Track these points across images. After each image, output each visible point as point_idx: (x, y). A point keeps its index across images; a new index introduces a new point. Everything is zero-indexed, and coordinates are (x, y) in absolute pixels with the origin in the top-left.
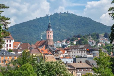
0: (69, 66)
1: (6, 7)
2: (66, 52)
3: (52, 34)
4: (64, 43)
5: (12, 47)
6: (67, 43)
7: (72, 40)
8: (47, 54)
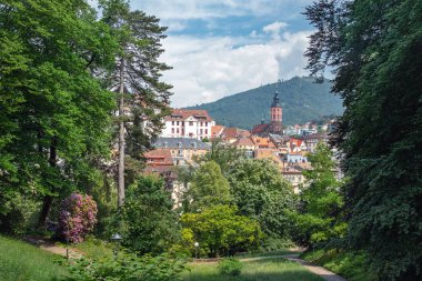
0: (295, 168)
1: (169, 68)
2: (303, 144)
3: (280, 113)
4: (306, 129)
5: (209, 135)
6: (310, 127)
7: (321, 123)
8: (267, 147)
